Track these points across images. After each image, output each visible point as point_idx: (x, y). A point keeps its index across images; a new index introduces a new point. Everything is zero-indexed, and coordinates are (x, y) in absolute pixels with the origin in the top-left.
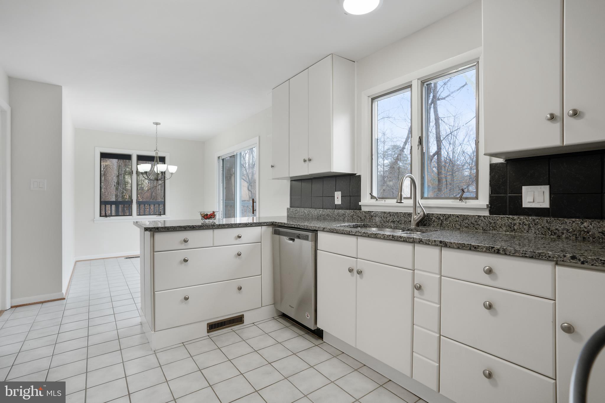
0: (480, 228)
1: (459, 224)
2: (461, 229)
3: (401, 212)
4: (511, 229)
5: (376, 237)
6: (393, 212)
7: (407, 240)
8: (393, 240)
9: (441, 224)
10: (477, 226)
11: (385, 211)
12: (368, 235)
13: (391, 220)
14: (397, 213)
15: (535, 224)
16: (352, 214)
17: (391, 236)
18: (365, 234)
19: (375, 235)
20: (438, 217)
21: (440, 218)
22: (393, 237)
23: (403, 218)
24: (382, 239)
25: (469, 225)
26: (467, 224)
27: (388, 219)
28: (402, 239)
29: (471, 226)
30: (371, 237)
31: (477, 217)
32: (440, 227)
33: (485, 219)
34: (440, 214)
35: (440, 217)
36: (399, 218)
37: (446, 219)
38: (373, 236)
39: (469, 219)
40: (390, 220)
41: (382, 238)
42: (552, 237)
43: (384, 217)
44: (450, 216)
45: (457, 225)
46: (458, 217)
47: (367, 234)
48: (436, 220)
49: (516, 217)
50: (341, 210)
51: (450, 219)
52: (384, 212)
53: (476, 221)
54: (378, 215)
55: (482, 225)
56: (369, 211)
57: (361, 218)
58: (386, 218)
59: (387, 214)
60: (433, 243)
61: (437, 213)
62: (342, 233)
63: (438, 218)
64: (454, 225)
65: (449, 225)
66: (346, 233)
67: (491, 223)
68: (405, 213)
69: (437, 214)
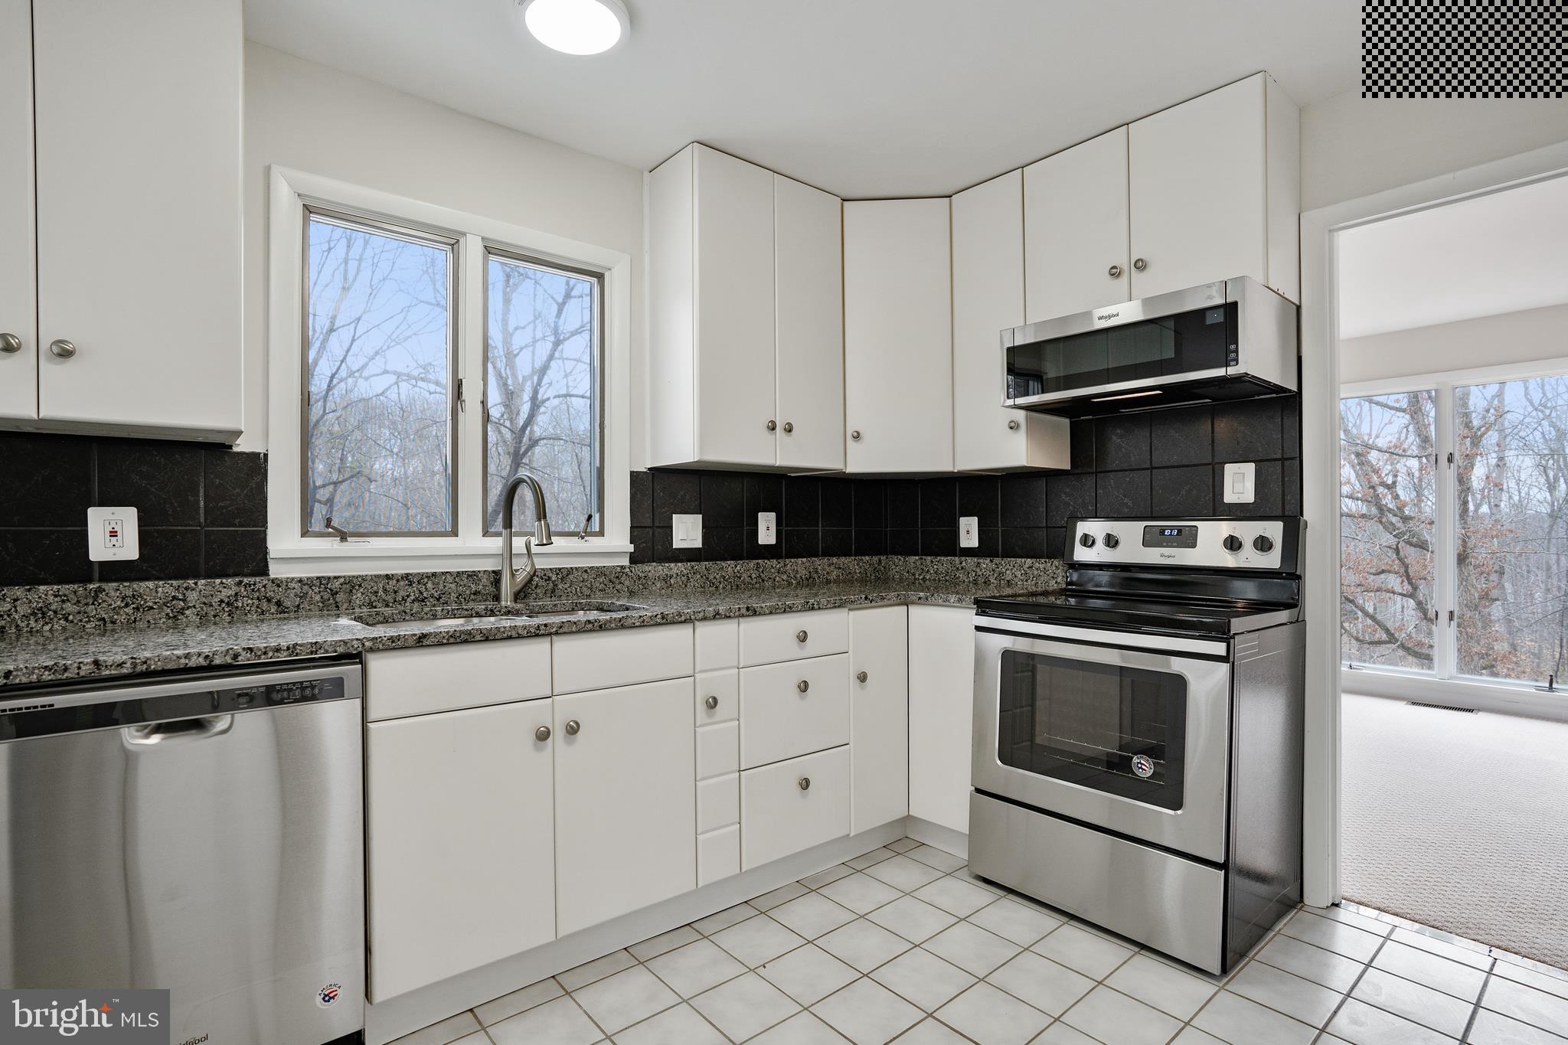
0: (624, 589)
1: (589, 585)
2: (593, 596)
3: (447, 572)
4: (666, 585)
5: (622, 625)
6: (419, 574)
7: (693, 617)
8: (663, 624)
9: (553, 591)
10: (619, 587)
11: (389, 573)
12: (601, 626)
13: (412, 598)
14: (433, 575)
15: (694, 573)
16: (231, 592)
17: (659, 616)
18: (591, 626)
19: (620, 621)
20: (545, 575)
21: (549, 578)
22: (663, 618)
23: (453, 586)
24: (637, 626)
25: (606, 585)
26: (602, 585)
27: (402, 593)
28: (683, 618)
29: (609, 588)
30: (607, 630)
31: (619, 569)
32: (551, 597)
33: (632, 572)
34: (550, 569)
35: (550, 575)
36: (441, 587)
37: (562, 579)
38: (613, 625)
39: (605, 575)
40: (408, 596)
41: (637, 624)
42: (711, 588)
43: (385, 590)
44: (570, 571)
45: (584, 589)
46: (586, 571)
47: (596, 624)
48: (542, 583)
49: (672, 565)
50: (151, 584)
51: (571, 577)
52: (387, 575)
53: (617, 577)
54: (360, 586)
55: (627, 583)
56: (318, 578)
57: (279, 603)
58: (395, 592)
59: (398, 581)
60: (737, 614)
61: (542, 567)
62: (510, 638)
63: (546, 578)
64: (578, 590)
65: (569, 590)
66: (514, 634)
67: (640, 578)
68: (458, 572)
69: (543, 570)
